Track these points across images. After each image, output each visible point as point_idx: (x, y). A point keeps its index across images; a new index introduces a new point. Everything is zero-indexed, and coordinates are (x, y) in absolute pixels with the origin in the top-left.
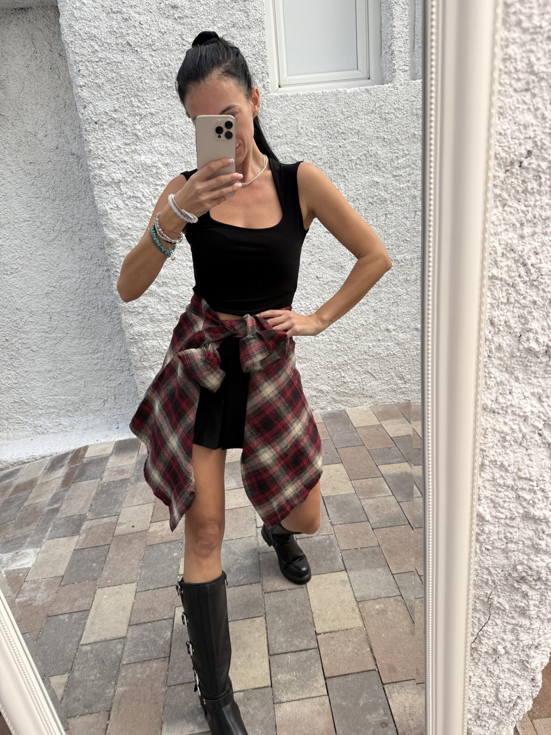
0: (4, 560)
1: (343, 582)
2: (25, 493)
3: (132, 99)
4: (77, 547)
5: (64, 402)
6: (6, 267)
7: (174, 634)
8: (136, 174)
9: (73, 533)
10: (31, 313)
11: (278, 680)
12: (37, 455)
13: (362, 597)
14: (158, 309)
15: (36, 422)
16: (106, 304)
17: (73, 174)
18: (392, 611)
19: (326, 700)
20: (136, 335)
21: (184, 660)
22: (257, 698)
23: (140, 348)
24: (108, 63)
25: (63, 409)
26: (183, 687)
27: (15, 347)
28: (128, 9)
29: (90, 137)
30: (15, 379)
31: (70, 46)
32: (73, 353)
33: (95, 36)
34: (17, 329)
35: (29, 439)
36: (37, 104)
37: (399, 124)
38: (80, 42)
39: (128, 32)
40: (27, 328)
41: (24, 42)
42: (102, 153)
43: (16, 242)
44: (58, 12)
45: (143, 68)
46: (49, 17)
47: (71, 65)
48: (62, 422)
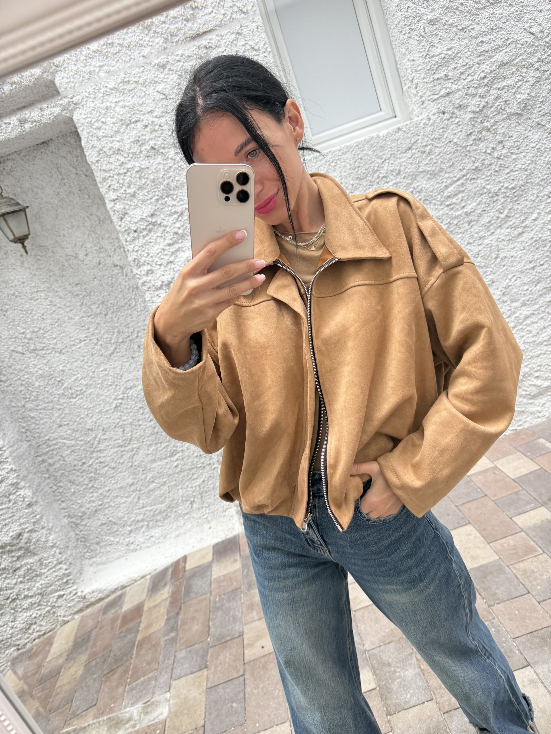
0: (135, 714)
1: (532, 682)
2: (135, 623)
3: (166, 199)
4: (209, 685)
5: (152, 513)
6: (70, 391)
9: (200, 667)
10: (103, 430)
12: (136, 576)
15: (127, 540)
17: (120, 284)
24: (137, 172)
25: (152, 520)
27: (93, 468)
28: (146, 116)
29: (132, 246)
30: (99, 500)
31: (96, 165)
32: (152, 460)
33: (119, 150)
34: (92, 449)
35: (124, 559)
36: (73, 227)
37: (440, 153)
38: (106, 159)
39: (151, 137)
40: (102, 446)
41: (51, 173)
42: (147, 259)
43: (76, 364)
44: (78, 135)
45: (170, 167)
46: (70, 143)
47: (100, 182)
48: (153, 534)
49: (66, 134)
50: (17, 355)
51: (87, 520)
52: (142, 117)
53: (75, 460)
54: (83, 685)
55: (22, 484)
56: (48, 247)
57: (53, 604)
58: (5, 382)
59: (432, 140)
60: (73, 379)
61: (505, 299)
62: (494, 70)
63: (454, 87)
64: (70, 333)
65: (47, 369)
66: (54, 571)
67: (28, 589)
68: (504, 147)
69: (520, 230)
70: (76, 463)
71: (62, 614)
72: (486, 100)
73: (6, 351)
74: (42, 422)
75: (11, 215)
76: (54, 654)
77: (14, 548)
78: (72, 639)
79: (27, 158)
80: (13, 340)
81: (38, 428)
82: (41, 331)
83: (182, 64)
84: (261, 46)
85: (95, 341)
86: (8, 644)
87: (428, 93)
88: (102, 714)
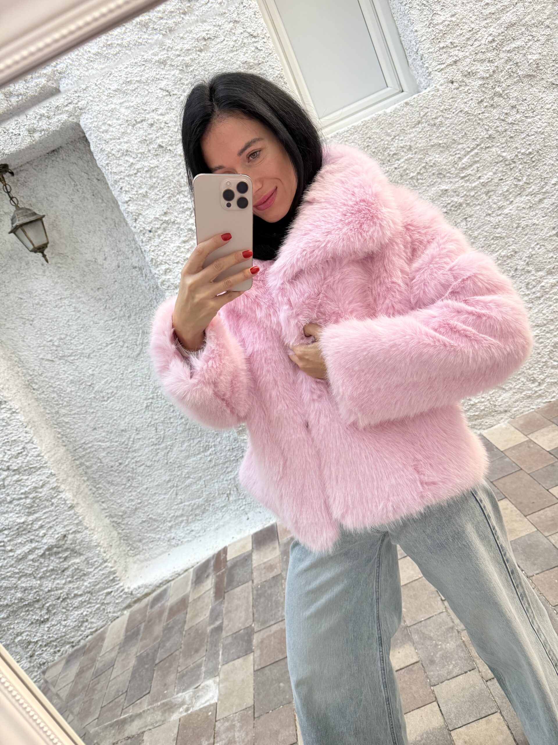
0: (187, 698)
2: (181, 615)
3: (178, 196)
4: (256, 667)
5: (190, 508)
6: (101, 395)
9: (246, 651)
10: (136, 430)
12: (179, 569)
15: (168, 536)
17: (140, 286)
24: (147, 171)
25: (191, 515)
27: (130, 468)
28: (151, 114)
30: (138, 499)
31: (107, 168)
32: (186, 456)
33: (127, 151)
34: (127, 450)
35: (166, 555)
36: (90, 232)
37: (451, 124)
38: (115, 161)
39: (157, 135)
40: (137, 446)
41: (63, 180)
42: (164, 258)
43: (105, 367)
44: (87, 140)
46: (79, 149)
47: (112, 185)
48: (193, 528)
49: (75, 140)
50: (46, 362)
51: (128, 519)
52: (147, 116)
53: (112, 461)
54: (137, 675)
55: (63, 487)
56: (68, 254)
57: (102, 601)
58: (37, 390)
59: (442, 111)
60: (103, 382)
61: (530, 268)
62: (502, 33)
63: (461, 55)
64: (96, 338)
65: (77, 374)
66: (100, 570)
67: (78, 588)
68: (518, 112)
69: (541, 196)
70: (113, 464)
71: (112, 610)
72: (496, 64)
73: (36, 360)
74: (76, 426)
75: (29, 225)
76: (107, 648)
77: (60, 549)
78: (123, 632)
79: (40, 167)
80: (42, 348)
81: (73, 433)
82: (68, 338)
83: (182, 58)
84: (259, 32)
85: (121, 343)
86: (63, 642)
87: (434, 64)
88: (157, 701)
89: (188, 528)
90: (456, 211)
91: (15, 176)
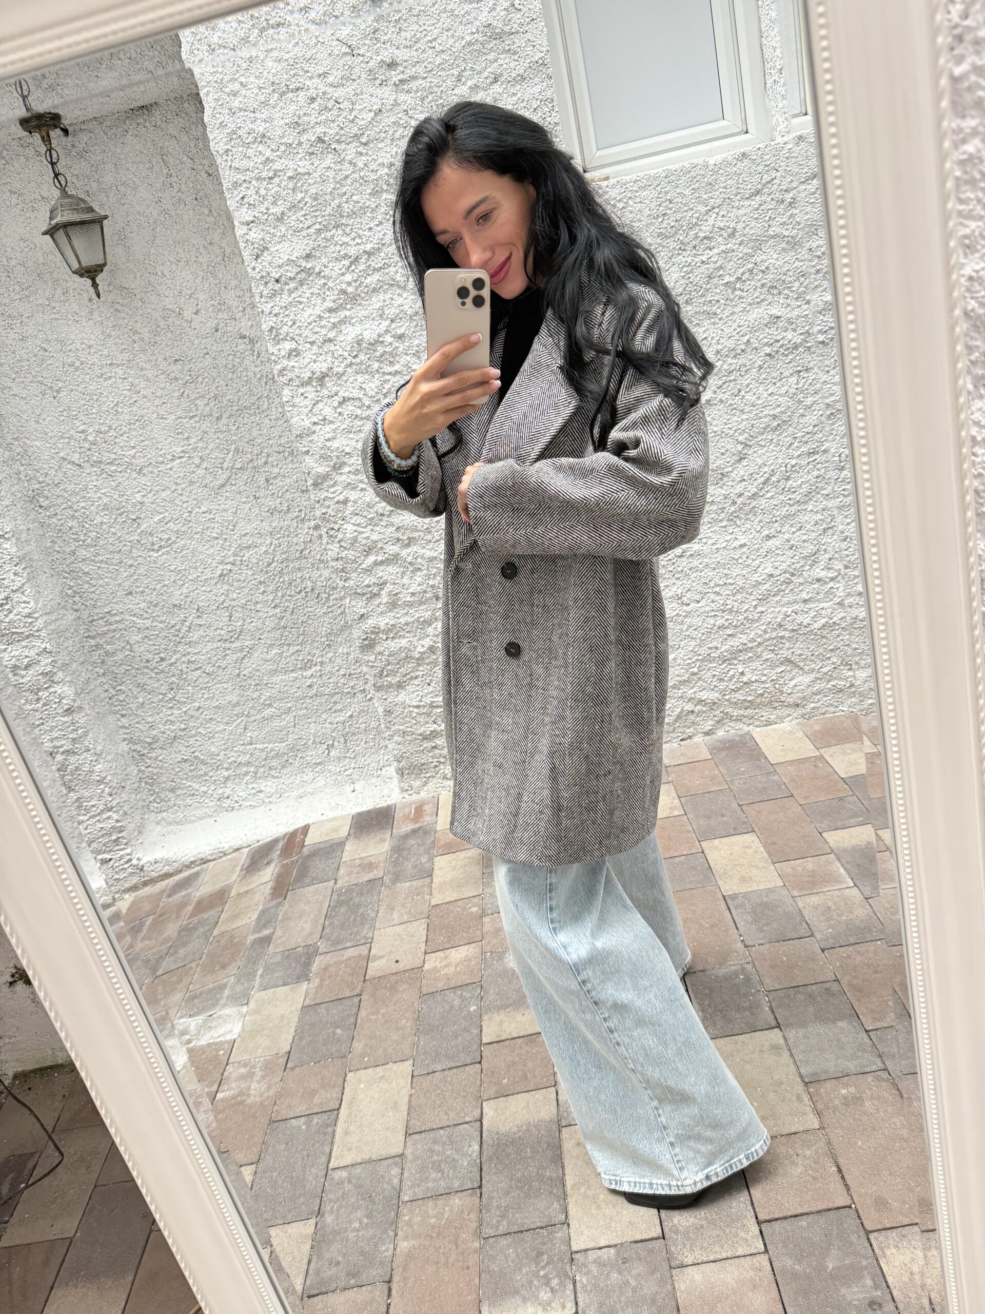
0: (192, 1027)
1: (775, 1048)
2: (213, 913)
3: (334, 231)
4: (307, 1002)
5: (264, 754)
6: (150, 538)
7: (485, 1147)
8: (350, 359)
9: (299, 978)
10: (198, 610)
11: (674, 1226)
12: (226, 846)
13: (814, 1074)
14: (403, 585)
15: (220, 791)
16: (319, 584)
17: (246, 369)
18: (872, 1098)
19: (763, 1260)
20: (372, 632)
21: (507, 1193)
22: (640, 1259)
23: (379, 653)
24: (290, 178)
25: (263, 766)
26: (510, 1239)
27: (176, 669)
28: (315, 81)
29: (269, 306)
30: (181, 722)
31: (225, 157)
32: (272, 670)
33: (264, 136)
34: (178, 639)
35: (211, 820)
36: (179, 261)
38: (241, 149)
39: (318, 120)
40: (195, 636)
41: (150, 162)
42: (291, 330)
43: (163, 495)
44: (201, 102)
45: (347, 177)
46: (186, 114)
47: (228, 189)
48: (262, 788)
49: (181, 97)
50: (69, 466)
51: (159, 751)
52: (308, 83)
53: (149, 652)
55: (60, 675)
56: (136, 292)
58: (46, 509)
60: (155, 520)
65: (116, 496)
66: (99, 820)
70: (150, 656)
73: (53, 458)
74: (101, 582)
75: (77, 228)
79: (114, 130)
80: (66, 440)
81: (93, 592)
82: (112, 433)
85: (197, 461)
89: (253, 785)
90: (787, 355)
91: (70, 138)
